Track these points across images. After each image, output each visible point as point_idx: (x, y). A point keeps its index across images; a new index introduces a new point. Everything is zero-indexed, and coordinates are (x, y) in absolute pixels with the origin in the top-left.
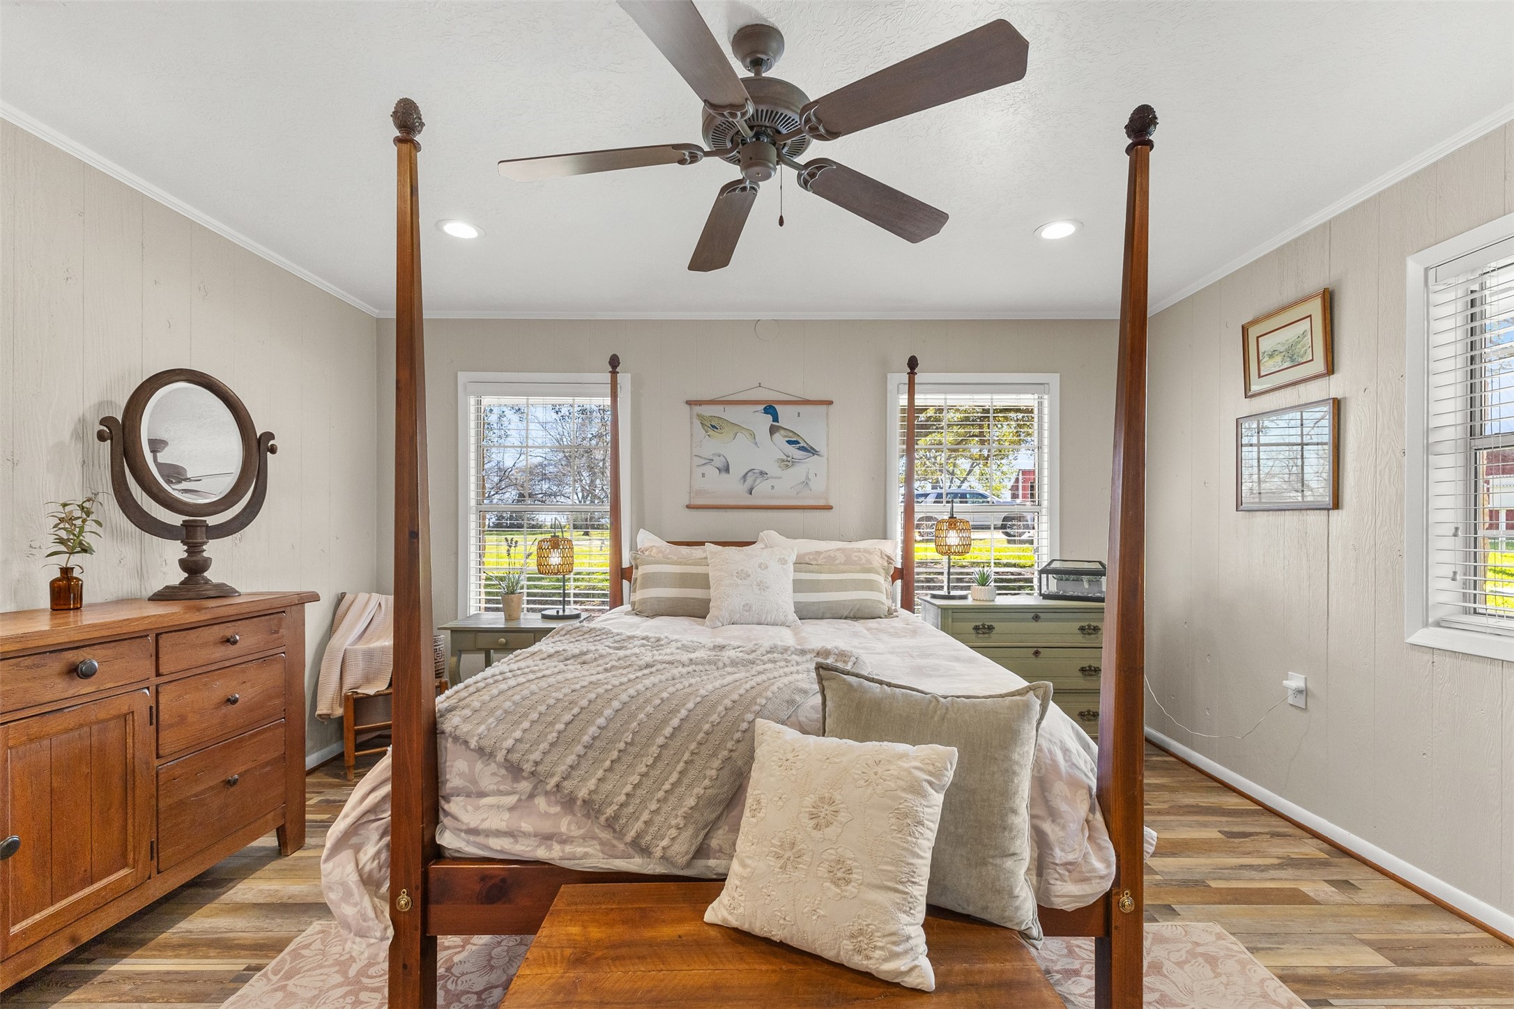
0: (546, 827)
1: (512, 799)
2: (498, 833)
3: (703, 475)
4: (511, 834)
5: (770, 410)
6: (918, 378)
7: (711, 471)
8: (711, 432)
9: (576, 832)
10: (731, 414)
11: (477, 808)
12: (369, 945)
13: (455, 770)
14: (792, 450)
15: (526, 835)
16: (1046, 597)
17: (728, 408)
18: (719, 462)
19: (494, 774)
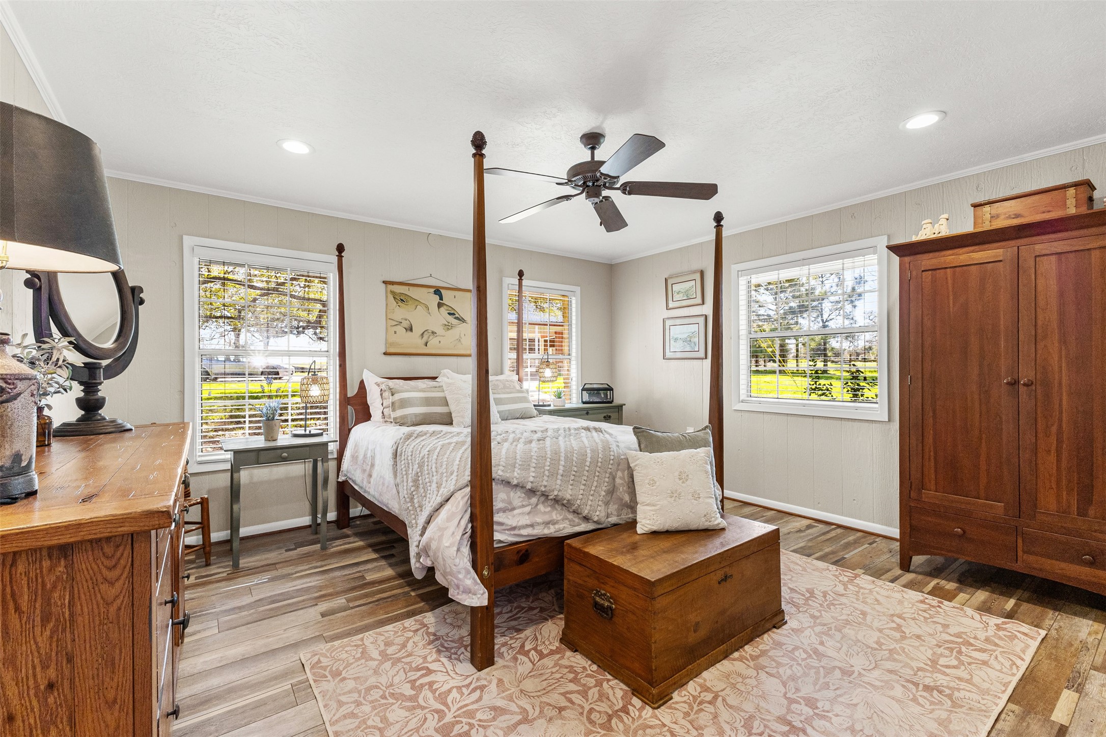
0: (547, 518)
1: (528, 509)
2: (527, 526)
3: (395, 332)
4: (532, 526)
5: (438, 292)
6: (524, 282)
7: (400, 330)
8: (400, 304)
9: (560, 518)
10: (414, 293)
11: (514, 516)
12: (478, 598)
13: (499, 499)
14: (451, 319)
15: (538, 524)
16: (584, 403)
17: (411, 288)
18: (406, 324)
19: (519, 497)
